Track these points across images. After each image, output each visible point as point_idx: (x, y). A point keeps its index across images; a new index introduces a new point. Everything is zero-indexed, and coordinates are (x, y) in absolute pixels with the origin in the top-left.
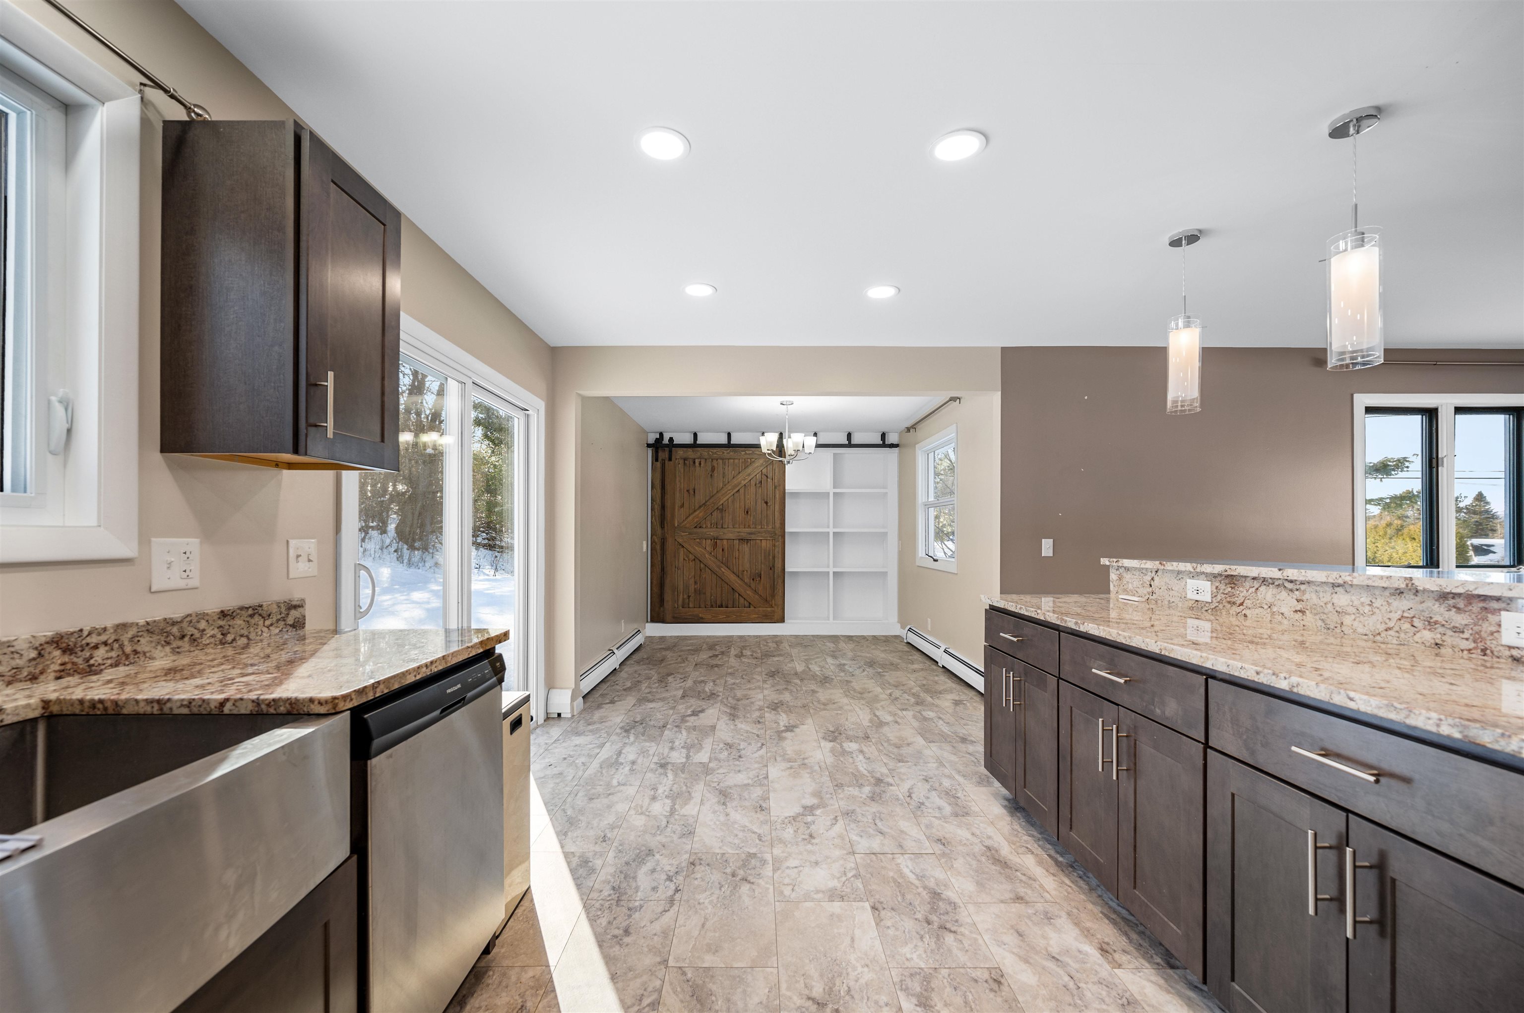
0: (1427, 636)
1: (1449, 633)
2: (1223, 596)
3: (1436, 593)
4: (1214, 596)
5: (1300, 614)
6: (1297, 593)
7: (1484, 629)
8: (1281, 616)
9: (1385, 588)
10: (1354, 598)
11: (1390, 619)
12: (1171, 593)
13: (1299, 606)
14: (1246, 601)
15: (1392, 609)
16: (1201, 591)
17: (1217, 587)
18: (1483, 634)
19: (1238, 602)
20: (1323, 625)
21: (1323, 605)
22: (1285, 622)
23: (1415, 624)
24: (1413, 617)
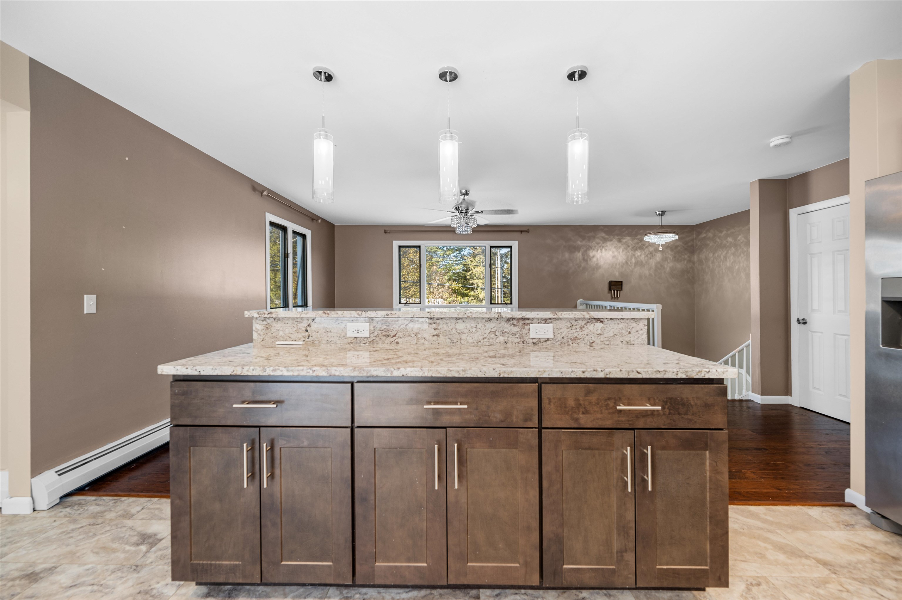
0: (502, 339)
1: (511, 336)
2: (380, 332)
3: (505, 319)
4: (371, 333)
5: (436, 337)
6: (434, 325)
7: (523, 333)
8: (424, 339)
9: (483, 318)
10: (467, 324)
11: (485, 333)
12: (330, 334)
13: (435, 333)
14: (398, 334)
15: (486, 328)
16: (362, 330)
17: (374, 327)
18: (523, 335)
19: (392, 335)
20: (450, 341)
21: (450, 330)
22: (426, 343)
23: (496, 334)
24: (496, 331)
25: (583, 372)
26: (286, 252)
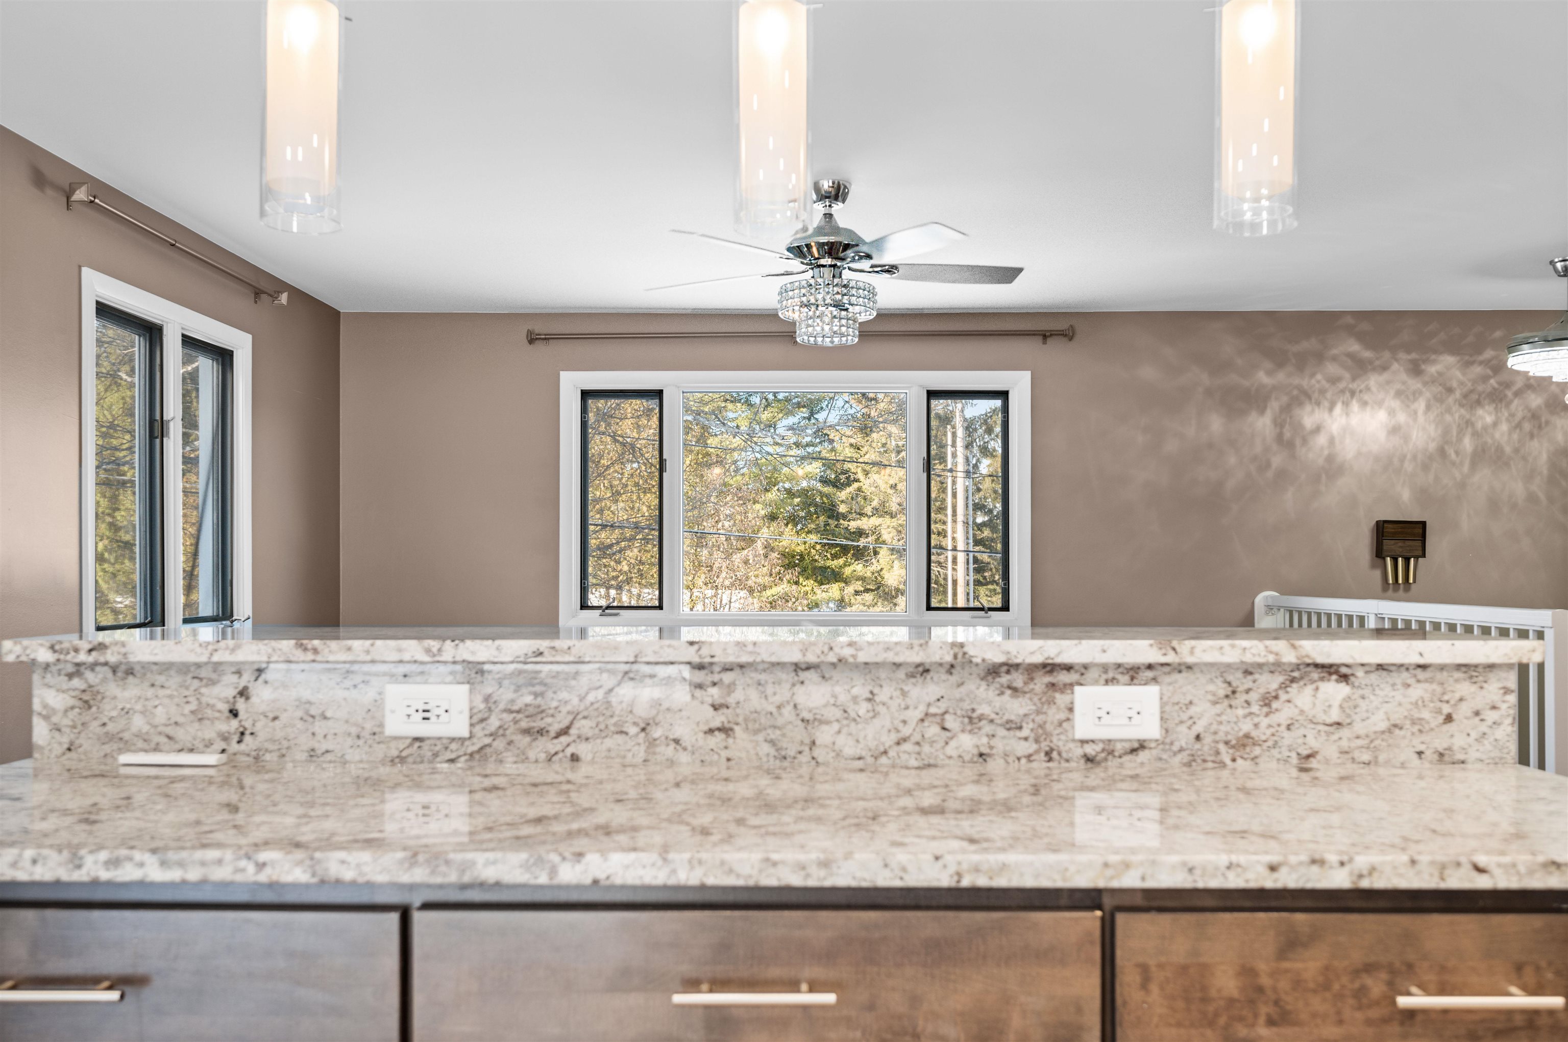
0: (967, 743)
1: (1002, 732)
2: (508, 717)
3: (981, 667)
4: (477, 720)
5: (720, 736)
6: (714, 691)
7: (1049, 719)
8: (673, 745)
9: (897, 665)
10: (838, 689)
11: (904, 722)
12: (320, 727)
13: (718, 719)
14: (577, 724)
15: (909, 701)
16: (441, 711)
17: (487, 699)
18: (1049, 727)
19: (555, 728)
20: (773, 752)
21: (774, 710)
22: (684, 758)
23: (947, 725)
24: (946, 712)
25: (1273, 868)
26: (158, 417)
